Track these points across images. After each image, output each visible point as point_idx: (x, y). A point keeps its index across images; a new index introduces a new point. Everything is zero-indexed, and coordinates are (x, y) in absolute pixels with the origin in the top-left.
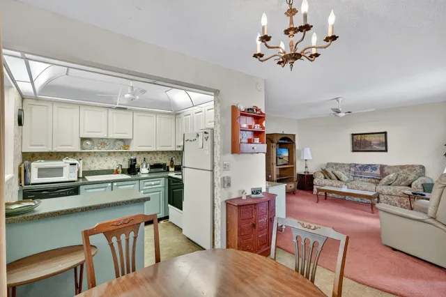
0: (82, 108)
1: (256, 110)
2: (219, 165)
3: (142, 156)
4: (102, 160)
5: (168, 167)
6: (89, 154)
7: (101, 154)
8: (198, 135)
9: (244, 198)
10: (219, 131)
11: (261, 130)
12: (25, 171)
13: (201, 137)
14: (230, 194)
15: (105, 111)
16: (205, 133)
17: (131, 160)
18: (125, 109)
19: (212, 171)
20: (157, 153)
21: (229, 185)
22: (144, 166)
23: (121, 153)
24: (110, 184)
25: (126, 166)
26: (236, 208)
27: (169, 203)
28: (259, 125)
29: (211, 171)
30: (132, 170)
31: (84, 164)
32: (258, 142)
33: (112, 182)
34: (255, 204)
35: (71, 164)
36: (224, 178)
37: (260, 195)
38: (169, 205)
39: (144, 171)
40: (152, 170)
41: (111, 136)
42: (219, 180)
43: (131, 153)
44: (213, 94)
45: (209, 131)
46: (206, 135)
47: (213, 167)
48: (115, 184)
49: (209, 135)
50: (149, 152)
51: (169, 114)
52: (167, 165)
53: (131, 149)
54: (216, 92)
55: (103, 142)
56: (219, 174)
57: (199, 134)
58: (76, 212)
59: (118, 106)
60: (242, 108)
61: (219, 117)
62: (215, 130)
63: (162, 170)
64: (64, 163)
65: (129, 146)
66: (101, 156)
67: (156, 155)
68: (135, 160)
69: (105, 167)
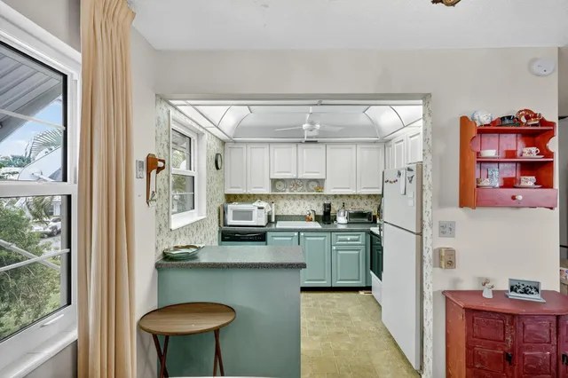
0: (272, 146)
1: (528, 118)
2: (431, 225)
3: (341, 201)
4: (295, 204)
5: (375, 217)
6: (282, 196)
7: (294, 197)
8: (399, 174)
9: (488, 294)
10: (430, 167)
11: (541, 159)
12: (224, 213)
13: (403, 177)
14: (456, 281)
15: (294, 146)
16: (409, 169)
17: (325, 205)
18: (316, 142)
19: (420, 234)
20: (360, 197)
21: (451, 264)
22: (342, 214)
23: (315, 196)
24: (296, 234)
25: (320, 212)
26: (464, 312)
27: (371, 269)
28: (534, 149)
29: (417, 234)
30: (327, 217)
31: (277, 207)
32: (531, 184)
33: (299, 231)
34: (513, 316)
35: (259, 208)
36: (440, 250)
37: (535, 297)
38: (371, 272)
39: (342, 219)
40: (352, 220)
41: (300, 177)
42: (431, 253)
43: (327, 197)
44: (421, 102)
45: (413, 167)
46: (410, 174)
47: (422, 228)
48: (302, 234)
49: (414, 173)
50: (349, 196)
51: (375, 142)
52: (374, 214)
53: (326, 192)
54: (426, 98)
55: (295, 182)
56: (432, 242)
57: (402, 172)
58: (223, 268)
59: (306, 139)
60: (484, 118)
61: (430, 142)
62: (424, 165)
63: (366, 220)
64: (253, 207)
65: (323, 188)
66: (294, 199)
67: (359, 199)
68: (329, 206)
69: (298, 212)
